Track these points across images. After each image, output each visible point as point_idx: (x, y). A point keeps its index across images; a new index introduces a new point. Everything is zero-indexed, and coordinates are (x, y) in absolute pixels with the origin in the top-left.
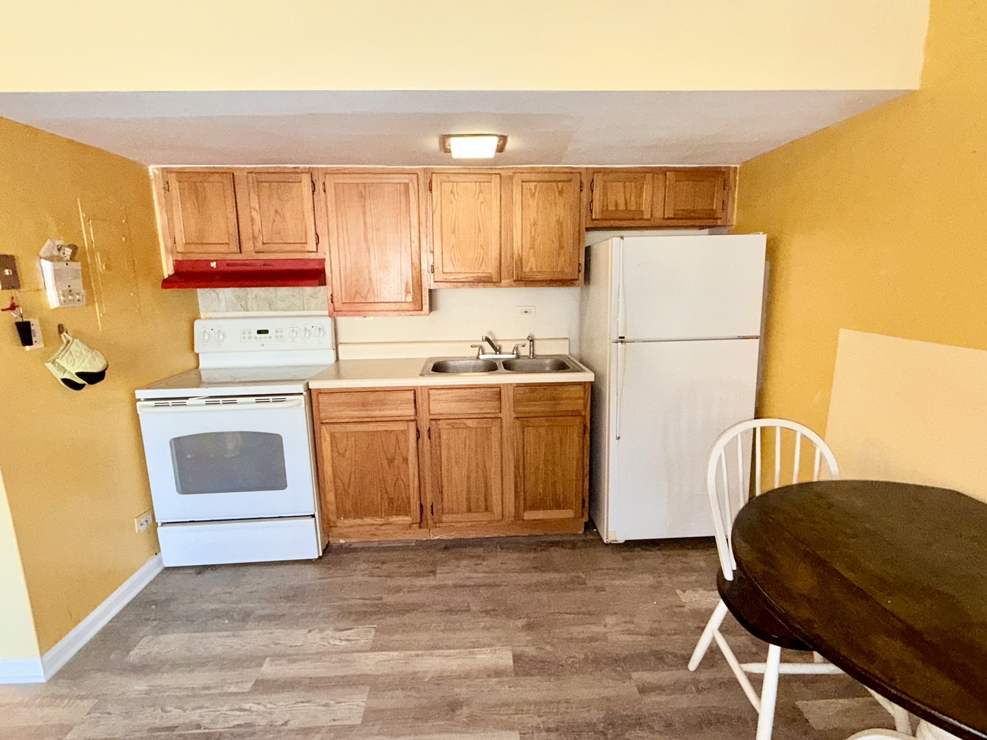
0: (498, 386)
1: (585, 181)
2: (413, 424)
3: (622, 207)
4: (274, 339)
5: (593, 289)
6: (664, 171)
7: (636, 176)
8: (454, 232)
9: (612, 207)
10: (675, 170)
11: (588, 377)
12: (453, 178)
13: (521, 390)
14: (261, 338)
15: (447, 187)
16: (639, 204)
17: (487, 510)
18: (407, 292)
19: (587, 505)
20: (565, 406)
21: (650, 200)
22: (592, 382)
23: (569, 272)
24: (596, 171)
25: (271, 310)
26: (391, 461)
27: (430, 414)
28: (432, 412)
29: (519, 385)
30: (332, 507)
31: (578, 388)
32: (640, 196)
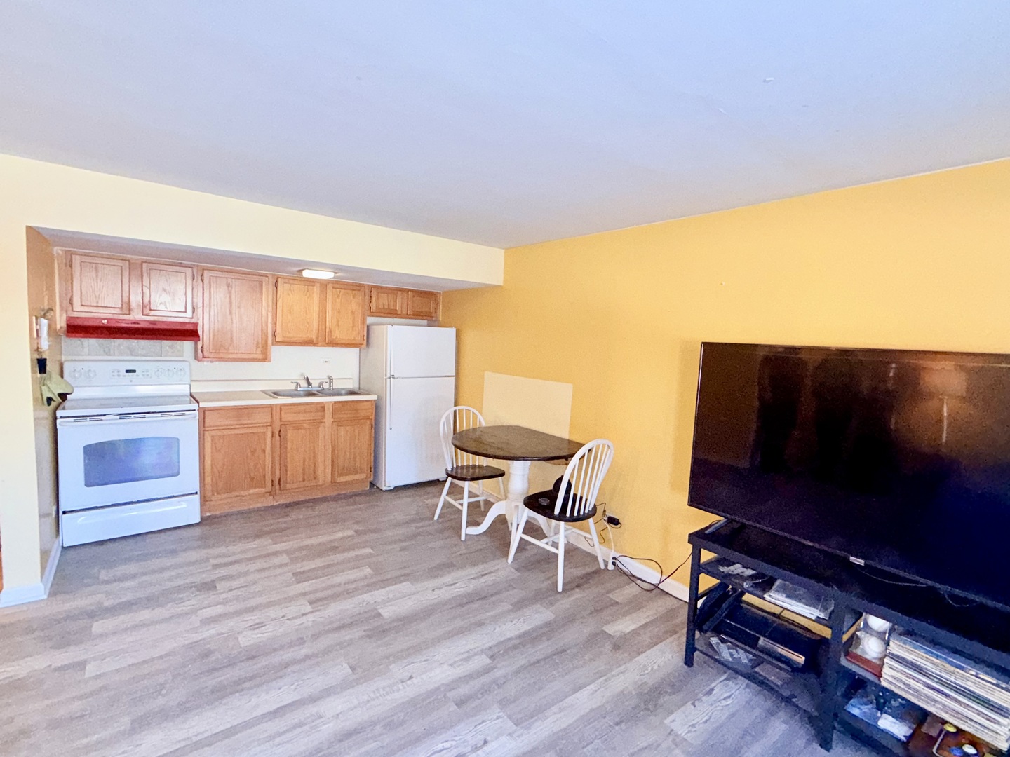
0: (322, 403)
1: (367, 291)
2: (270, 428)
3: (386, 307)
4: (141, 376)
5: (370, 349)
6: (408, 291)
7: (393, 292)
8: (290, 313)
9: (381, 306)
10: (412, 291)
11: (374, 397)
12: (291, 281)
13: (337, 406)
14: (129, 376)
15: (287, 286)
16: (395, 305)
17: (315, 478)
18: (257, 346)
19: (373, 469)
20: (362, 414)
21: (399, 303)
22: (375, 400)
23: (358, 340)
24: (374, 287)
25: (132, 355)
26: (253, 452)
27: (281, 421)
28: (283, 420)
29: (335, 402)
30: (209, 487)
31: (370, 403)
32: (396, 301)
